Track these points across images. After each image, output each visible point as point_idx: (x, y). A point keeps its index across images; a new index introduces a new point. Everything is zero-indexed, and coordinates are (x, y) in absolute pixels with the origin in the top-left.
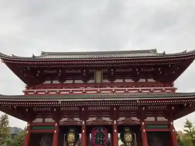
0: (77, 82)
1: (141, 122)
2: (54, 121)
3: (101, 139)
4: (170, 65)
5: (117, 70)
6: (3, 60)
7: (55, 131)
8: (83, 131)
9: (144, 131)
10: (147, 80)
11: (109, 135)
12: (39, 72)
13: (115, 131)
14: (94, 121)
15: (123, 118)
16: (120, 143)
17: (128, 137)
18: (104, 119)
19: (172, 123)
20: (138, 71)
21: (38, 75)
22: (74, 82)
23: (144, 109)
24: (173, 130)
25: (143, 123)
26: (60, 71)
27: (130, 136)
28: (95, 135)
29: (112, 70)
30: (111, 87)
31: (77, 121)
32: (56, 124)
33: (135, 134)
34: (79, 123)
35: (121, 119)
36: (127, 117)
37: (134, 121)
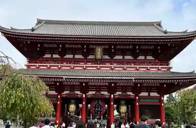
0: (77, 56)
1: (135, 96)
2: (57, 94)
3: (99, 110)
4: (169, 45)
5: (118, 47)
6: (3, 34)
7: (59, 103)
8: (84, 103)
9: (137, 104)
10: (146, 58)
11: (106, 106)
12: (39, 46)
13: (112, 103)
14: (93, 94)
15: (120, 93)
16: (116, 113)
17: (123, 109)
18: (102, 93)
19: (162, 98)
20: (138, 49)
21: (38, 49)
22: (74, 57)
23: (139, 85)
24: (163, 104)
25: (137, 98)
26: (61, 46)
27: (125, 108)
28: (94, 106)
29: (113, 47)
30: (111, 64)
31: (77, 94)
32: (59, 97)
33: (130, 106)
34: (79, 96)
35: (118, 93)
36: (123, 92)
37: (129, 95)
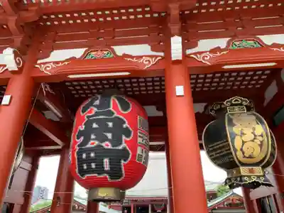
3: (107, 145)
17: (250, 136)
18: (120, 50)
28: (82, 128)
